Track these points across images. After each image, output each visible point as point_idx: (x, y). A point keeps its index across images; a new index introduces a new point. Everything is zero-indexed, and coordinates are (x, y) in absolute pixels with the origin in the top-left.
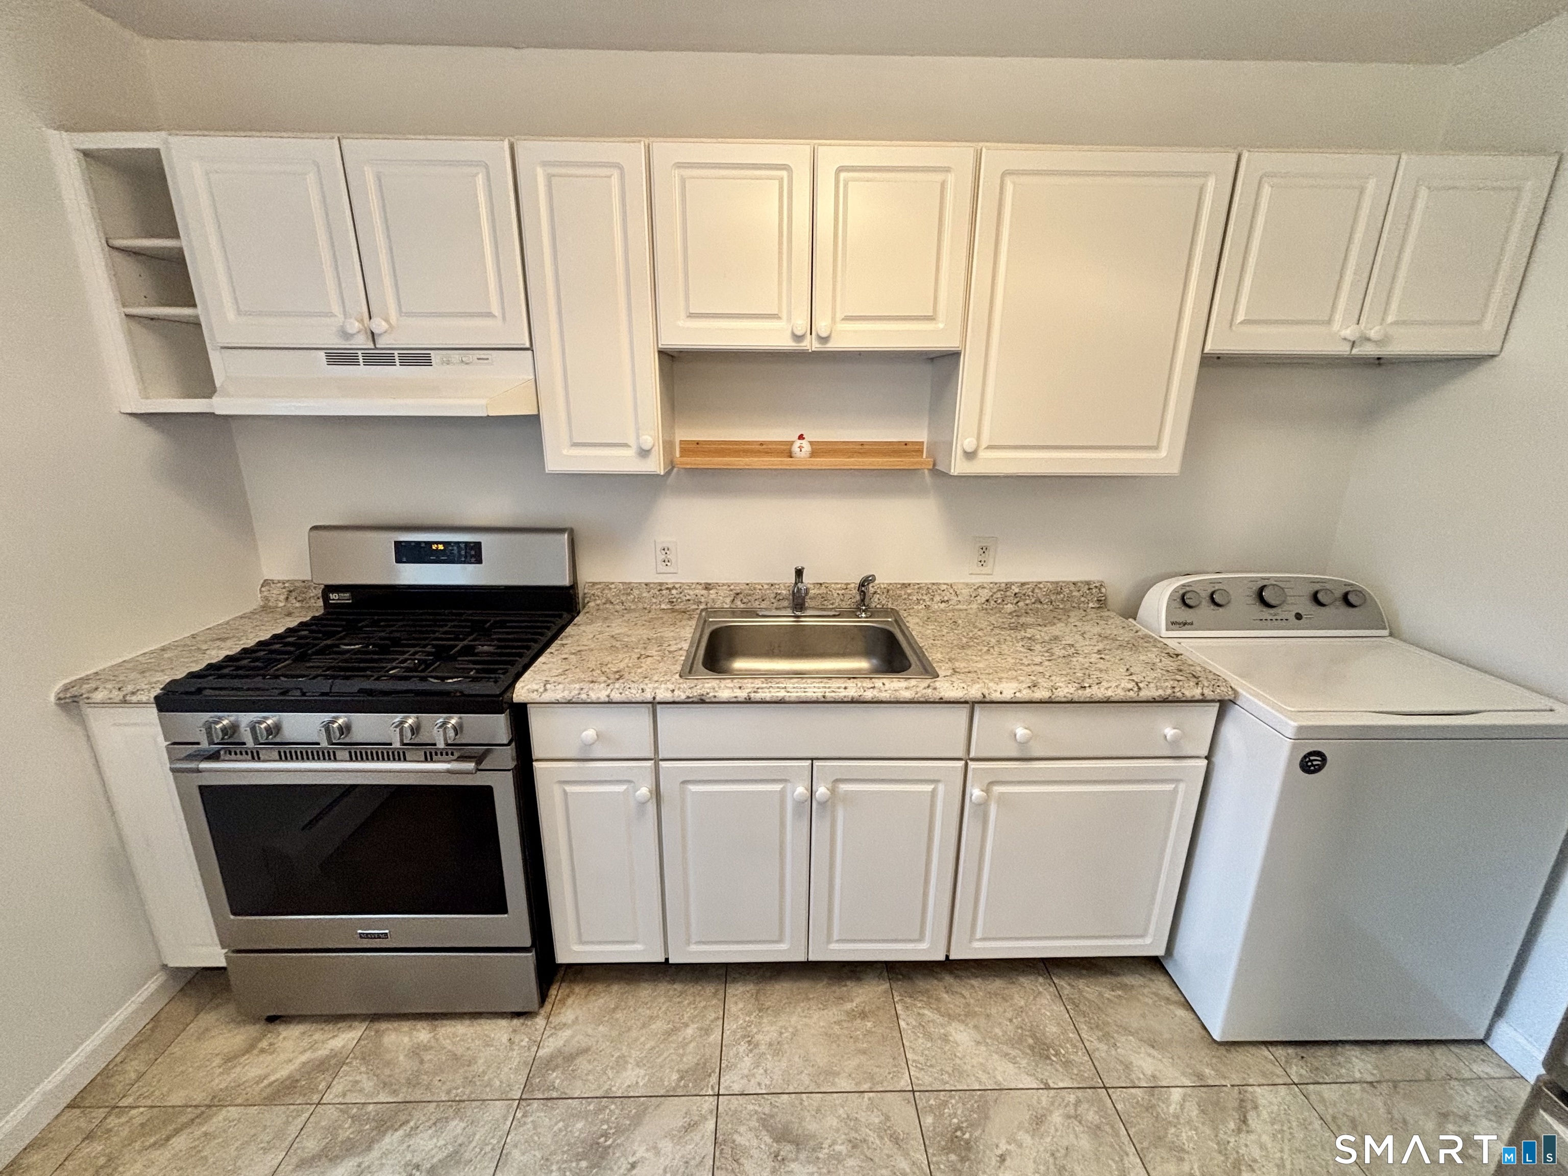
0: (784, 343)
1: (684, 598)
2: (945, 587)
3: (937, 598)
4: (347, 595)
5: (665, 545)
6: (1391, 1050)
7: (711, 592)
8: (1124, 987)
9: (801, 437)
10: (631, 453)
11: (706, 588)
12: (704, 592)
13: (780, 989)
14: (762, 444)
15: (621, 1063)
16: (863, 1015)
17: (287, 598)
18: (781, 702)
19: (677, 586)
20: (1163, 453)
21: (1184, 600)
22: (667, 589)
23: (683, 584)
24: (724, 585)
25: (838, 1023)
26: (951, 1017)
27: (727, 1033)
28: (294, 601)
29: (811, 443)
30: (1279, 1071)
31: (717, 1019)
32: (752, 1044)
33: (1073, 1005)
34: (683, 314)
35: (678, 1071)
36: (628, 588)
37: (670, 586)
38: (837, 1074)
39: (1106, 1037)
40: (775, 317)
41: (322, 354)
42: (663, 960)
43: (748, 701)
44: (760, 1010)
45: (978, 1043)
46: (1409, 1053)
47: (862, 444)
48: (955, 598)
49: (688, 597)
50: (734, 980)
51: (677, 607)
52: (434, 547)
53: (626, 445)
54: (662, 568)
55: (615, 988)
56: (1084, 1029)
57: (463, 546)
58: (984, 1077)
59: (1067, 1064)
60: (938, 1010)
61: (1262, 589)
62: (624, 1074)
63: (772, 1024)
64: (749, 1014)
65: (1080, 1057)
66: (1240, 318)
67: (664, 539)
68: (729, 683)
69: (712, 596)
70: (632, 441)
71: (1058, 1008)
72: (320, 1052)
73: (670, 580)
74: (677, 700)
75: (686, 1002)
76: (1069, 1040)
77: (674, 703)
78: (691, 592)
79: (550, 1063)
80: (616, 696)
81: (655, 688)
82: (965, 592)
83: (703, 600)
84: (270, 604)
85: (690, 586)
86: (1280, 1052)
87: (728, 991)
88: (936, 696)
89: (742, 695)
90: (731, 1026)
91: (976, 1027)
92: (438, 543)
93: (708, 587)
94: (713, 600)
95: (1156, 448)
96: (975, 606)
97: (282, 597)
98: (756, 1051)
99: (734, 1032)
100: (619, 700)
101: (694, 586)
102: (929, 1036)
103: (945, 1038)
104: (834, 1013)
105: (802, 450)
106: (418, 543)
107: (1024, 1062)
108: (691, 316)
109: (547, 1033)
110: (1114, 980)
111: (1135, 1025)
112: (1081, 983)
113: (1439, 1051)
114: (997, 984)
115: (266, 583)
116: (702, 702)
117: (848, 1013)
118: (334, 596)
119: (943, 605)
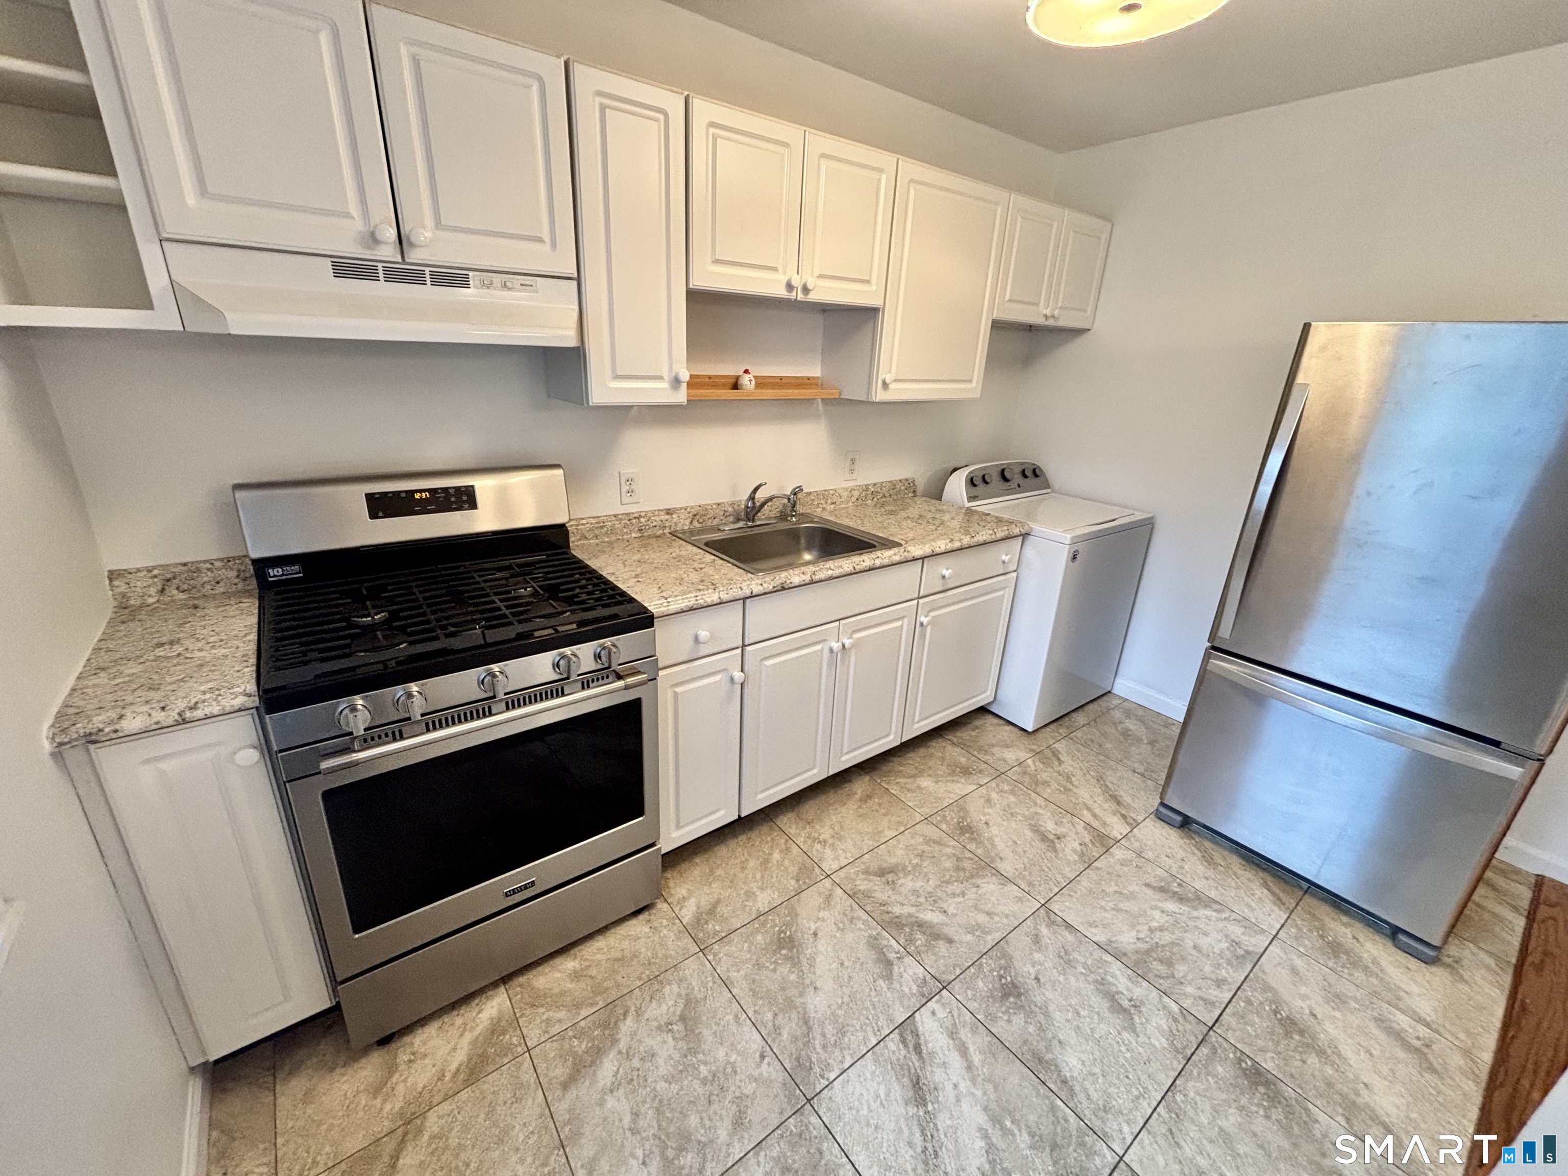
0: (780, 292)
1: (652, 525)
2: (832, 492)
3: (829, 501)
4: (297, 567)
5: (629, 476)
6: (1086, 708)
7: (674, 516)
8: (977, 728)
9: (746, 372)
10: (664, 385)
11: (668, 514)
12: (667, 517)
13: (810, 808)
14: (710, 378)
15: (750, 895)
16: (869, 797)
17: (163, 590)
18: (831, 578)
19: (643, 514)
20: (974, 384)
21: (971, 482)
22: (635, 518)
23: (647, 512)
24: (681, 508)
25: (860, 807)
26: (914, 776)
27: (801, 845)
28: (175, 592)
29: (755, 377)
30: (1057, 734)
31: (787, 841)
32: (824, 843)
33: (961, 745)
34: (709, 259)
35: (792, 878)
36: (600, 523)
37: (637, 515)
38: (882, 832)
39: (986, 753)
40: (775, 269)
41: (328, 262)
42: (737, 817)
43: (812, 582)
44: (809, 823)
45: (937, 782)
46: (1091, 706)
47: (808, 379)
48: (839, 500)
49: (655, 524)
50: (776, 816)
51: (646, 534)
52: (417, 496)
53: (660, 378)
54: (626, 499)
55: (697, 860)
56: (975, 753)
57: (452, 491)
58: (952, 795)
59: (981, 771)
60: (905, 777)
61: (1003, 470)
62: (759, 899)
63: (823, 827)
64: (804, 828)
65: (983, 766)
66: (1007, 298)
67: (628, 471)
68: (797, 571)
69: (674, 520)
70: (666, 375)
71: (958, 750)
72: (481, 1027)
73: (633, 509)
74: (767, 591)
75: (757, 843)
76: (973, 761)
77: (765, 594)
78: (657, 519)
79: (699, 920)
80: (725, 597)
81: (748, 585)
82: (845, 494)
83: (667, 524)
84: (132, 602)
85: (653, 512)
86: (1052, 726)
87: (779, 823)
88: (910, 556)
89: (807, 578)
90: (800, 841)
91: (930, 775)
92: (420, 491)
93: (669, 512)
94: (676, 524)
95: (970, 381)
96: (850, 504)
97: (153, 591)
98: (828, 844)
99: (805, 842)
100: (728, 599)
101: (657, 513)
102: (913, 792)
103: (919, 788)
104: (852, 805)
105: (747, 382)
106: (397, 494)
107: (963, 780)
108: (717, 262)
109: (677, 909)
110: (970, 726)
111: (994, 742)
112: (958, 734)
113: (1100, 701)
114: (922, 751)
115: (113, 575)
116: (783, 589)
117: (861, 800)
118: (275, 573)
119: (832, 506)
